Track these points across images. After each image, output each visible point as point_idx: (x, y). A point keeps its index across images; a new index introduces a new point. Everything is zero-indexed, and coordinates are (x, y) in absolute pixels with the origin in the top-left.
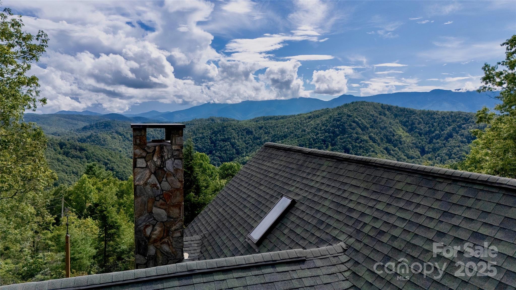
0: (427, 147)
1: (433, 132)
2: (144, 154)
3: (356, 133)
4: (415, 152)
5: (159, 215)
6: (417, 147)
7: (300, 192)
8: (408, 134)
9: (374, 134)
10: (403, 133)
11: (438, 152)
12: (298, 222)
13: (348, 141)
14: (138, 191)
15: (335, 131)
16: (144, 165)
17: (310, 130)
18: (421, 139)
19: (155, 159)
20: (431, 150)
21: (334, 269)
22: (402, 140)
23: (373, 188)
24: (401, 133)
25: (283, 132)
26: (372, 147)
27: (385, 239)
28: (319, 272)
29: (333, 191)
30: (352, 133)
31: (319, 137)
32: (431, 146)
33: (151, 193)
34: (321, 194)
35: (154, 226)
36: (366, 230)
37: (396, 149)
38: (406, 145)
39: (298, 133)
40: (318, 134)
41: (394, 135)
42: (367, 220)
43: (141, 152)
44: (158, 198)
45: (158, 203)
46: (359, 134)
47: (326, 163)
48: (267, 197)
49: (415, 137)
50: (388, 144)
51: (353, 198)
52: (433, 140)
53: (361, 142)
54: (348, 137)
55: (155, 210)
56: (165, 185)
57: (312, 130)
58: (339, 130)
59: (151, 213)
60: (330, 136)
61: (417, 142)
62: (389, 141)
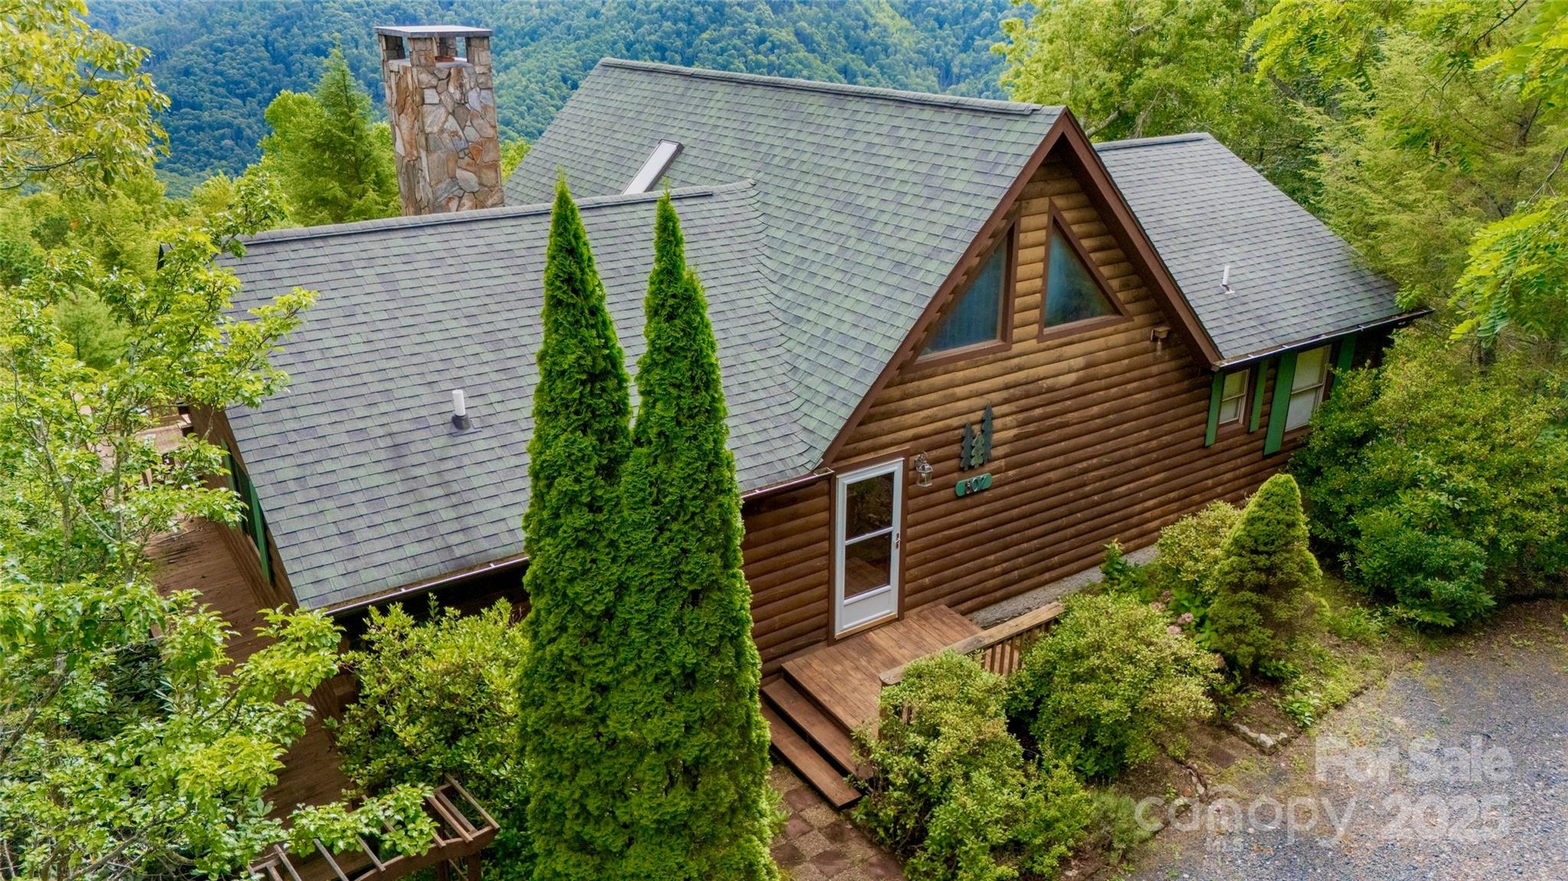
0: (957, 62)
1: (976, 15)
2: (434, 82)
3: (759, 23)
4: (924, 79)
5: (466, 180)
6: (931, 63)
7: (687, 134)
8: (905, 23)
9: (810, 24)
10: (893, 18)
11: (986, 77)
12: (690, 170)
13: (734, 48)
14: (431, 142)
15: (692, 15)
16: (436, 101)
17: (615, 13)
18: (943, 39)
19: (452, 89)
20: (968, 70)
21: (742, 203)
22: (889, 41)
23: (784, 115)
24: (887, 20)
25: (527, 20)
26: (805, 67)
27: (794, 166)
28: (727, 205)
29: (735, 125)
30: (746, 20)
31: (643, 36)
32: (967, 58)
33: (450, 146)
34: (718, 131)
35: (461, 198)
36: (776, 161)
37: (874, 70)
38: (899, 56)
39: (575, 23)
40: (639, 24)
41: (866, 28)
42: (777, 151)
43: (430, 77)
44: (461, 155)
45: (463, 163)
46: (767, 23)
47: (721, 90)
48: (634, 147)
49: (925, 30)
50: (850, 56)
51: (761, 130)
52: (973, 39)
53: (772, 50)
54: (733, 34)
55: (459, 173)
56: (471, 133)
57: (620, 13)
58: (706, 11)
59: (453, 178)
60: (679, 34)
61: (930, 46)
62: (856, 46)
